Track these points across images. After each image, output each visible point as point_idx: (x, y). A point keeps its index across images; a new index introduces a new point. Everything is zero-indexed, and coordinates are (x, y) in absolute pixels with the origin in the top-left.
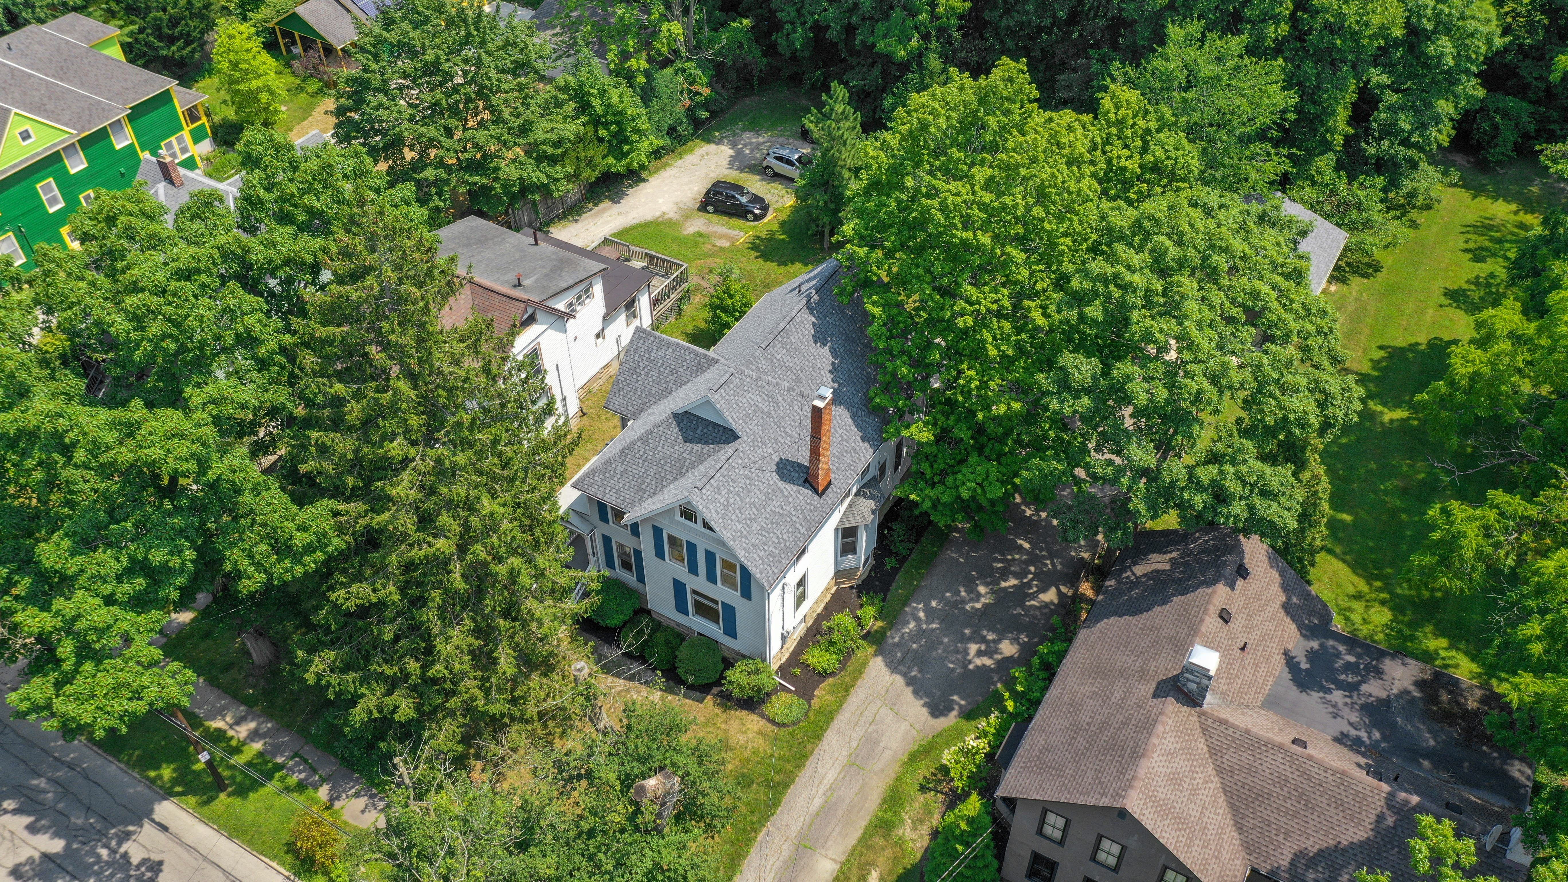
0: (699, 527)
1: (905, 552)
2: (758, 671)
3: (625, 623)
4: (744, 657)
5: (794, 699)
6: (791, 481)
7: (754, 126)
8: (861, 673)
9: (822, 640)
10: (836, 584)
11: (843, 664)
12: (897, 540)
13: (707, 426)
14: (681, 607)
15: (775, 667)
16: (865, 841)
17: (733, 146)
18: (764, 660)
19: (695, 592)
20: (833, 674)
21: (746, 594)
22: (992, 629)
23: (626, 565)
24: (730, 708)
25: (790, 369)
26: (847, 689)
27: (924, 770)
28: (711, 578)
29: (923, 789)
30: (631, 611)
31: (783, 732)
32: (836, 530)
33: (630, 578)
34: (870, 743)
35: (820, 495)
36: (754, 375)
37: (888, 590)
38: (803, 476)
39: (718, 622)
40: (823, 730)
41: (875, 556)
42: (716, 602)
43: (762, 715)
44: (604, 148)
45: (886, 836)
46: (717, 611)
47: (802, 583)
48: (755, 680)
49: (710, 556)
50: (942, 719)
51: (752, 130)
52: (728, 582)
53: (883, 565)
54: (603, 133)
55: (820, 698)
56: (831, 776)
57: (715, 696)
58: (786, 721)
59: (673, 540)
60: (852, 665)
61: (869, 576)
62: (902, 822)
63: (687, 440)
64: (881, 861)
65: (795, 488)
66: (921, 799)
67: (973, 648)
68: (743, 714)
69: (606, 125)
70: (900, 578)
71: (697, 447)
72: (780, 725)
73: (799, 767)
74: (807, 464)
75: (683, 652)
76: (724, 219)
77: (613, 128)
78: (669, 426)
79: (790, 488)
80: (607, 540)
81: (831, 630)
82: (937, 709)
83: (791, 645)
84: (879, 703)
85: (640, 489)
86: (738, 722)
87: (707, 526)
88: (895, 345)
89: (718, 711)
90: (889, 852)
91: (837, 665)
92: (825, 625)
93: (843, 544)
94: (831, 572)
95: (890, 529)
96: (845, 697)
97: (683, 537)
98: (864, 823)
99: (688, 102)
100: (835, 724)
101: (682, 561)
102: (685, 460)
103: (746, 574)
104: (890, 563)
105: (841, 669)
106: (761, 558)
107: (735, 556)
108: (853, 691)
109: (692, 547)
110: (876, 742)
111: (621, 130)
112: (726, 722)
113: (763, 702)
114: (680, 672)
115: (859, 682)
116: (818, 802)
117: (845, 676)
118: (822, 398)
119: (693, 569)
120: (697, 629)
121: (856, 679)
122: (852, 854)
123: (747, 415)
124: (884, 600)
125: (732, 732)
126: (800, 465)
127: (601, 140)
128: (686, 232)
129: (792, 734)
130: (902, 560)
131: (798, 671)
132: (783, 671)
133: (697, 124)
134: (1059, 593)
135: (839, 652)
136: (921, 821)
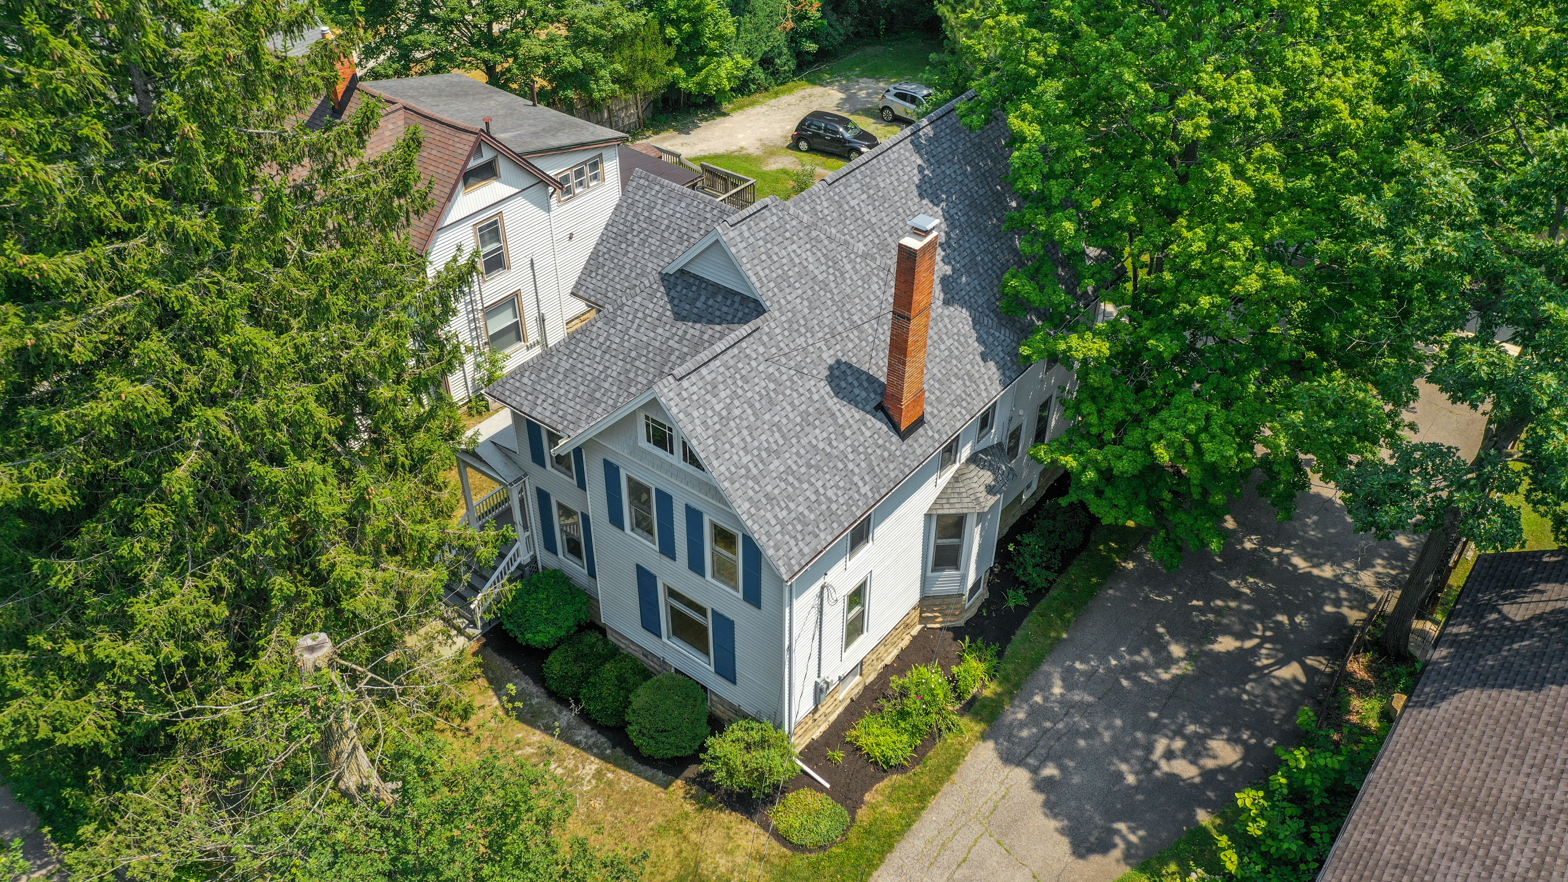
0: (676, 459)
1: (1041, 583)
2: (763, 743)
3: (560, 642)
4: (745, 716)
5: (826, 803)
6: (853, 401)
7: (874, 73)
8: (950, 771)
9: (887, 707)
10: (922, 620)
11: (920, 754)
12: (1030, 562)
13: (714, 295)
14: (650, 624)
15: (799, 743)
17: (844, 89)
18: (779, 726)
19: (672, 593)
20: (900, 768)
21: (753, 596)
22: (1193, 717)
23: (574, 548)
24: (711, 806)
25: (871, 226)
26: (924, 796)
28: (696, 565)
30: (571, 623)
31: (799, 861)
32: (928, 516)
33: (575, 568)
35: (903, 436)
36: (806, 219)
37: (1008, 640)
38: (875, 399)
39: (707, 654)
41: (990, 585)
42: (702, 611)
43: (765, 826)
44: (671, 52)
46: (704, 629)
47: (857, 596)
48: (756, 758)
49: (694, 517)
51: (872, 77)
52: (724, 572)
53: (1004, 600)
54: (670, 31)
55: (874, 807)
57: (690, 781)
58: (808, 842)
59: (638, 490)
60: (935, 757)
61: (978, 615)
63: (679, 317)
65: (858, 415)
68: (730, 818)
69: (676, 23)
70: (1029, 625)
71: (694, 330)
72: (794, 847)
74: (883, 380)
75: (641, 697)
76: (819, 159)
77: (686, 27)
78: (652, 296)
79: (850, 414)
80: (543, 497)
81: (904, 693)
82: (1085, 842)
83: (833, 710)
84: (977, 829)
85: (592, 399)
86: (721, 832)
87: (691, 458)
88: (1056, 189)
89: (688, 807)
91: (908, 752)
92: (896, 681)
93: (938, 548)
94: (914, 596)
95: (1018, 544)
96: (918, 811)
97: (652, 480)
99: (790, 25)
100: (895, 858)
101: (650, 532)
102: (673, 350)
103: (753, 553)
104: (1015, 599)
105: (916, 762)
106: (780, 522)
107: (735, 519)
108: (933, 802)
109: (665, 500)
111: (695, 35)
112: (700, 830)
113: (769, 800)
114: (632, 731)
115: (946, 787)
117: (922, 775)
118: (920, 232)
119: (668, 549)
120: (674, 662)
121: (941, 781)
123: (785, 277)
124: (1000, 655)
125: (708, 849)
126: (871, 379)
127: (668, 42)
128: (766, 169)
129: (815, 867)
130: (1037, 595)
131: (839, 755)
132: (811, 753)
133: (801, 57)
134: (1309, 671)
135: (915, 731)
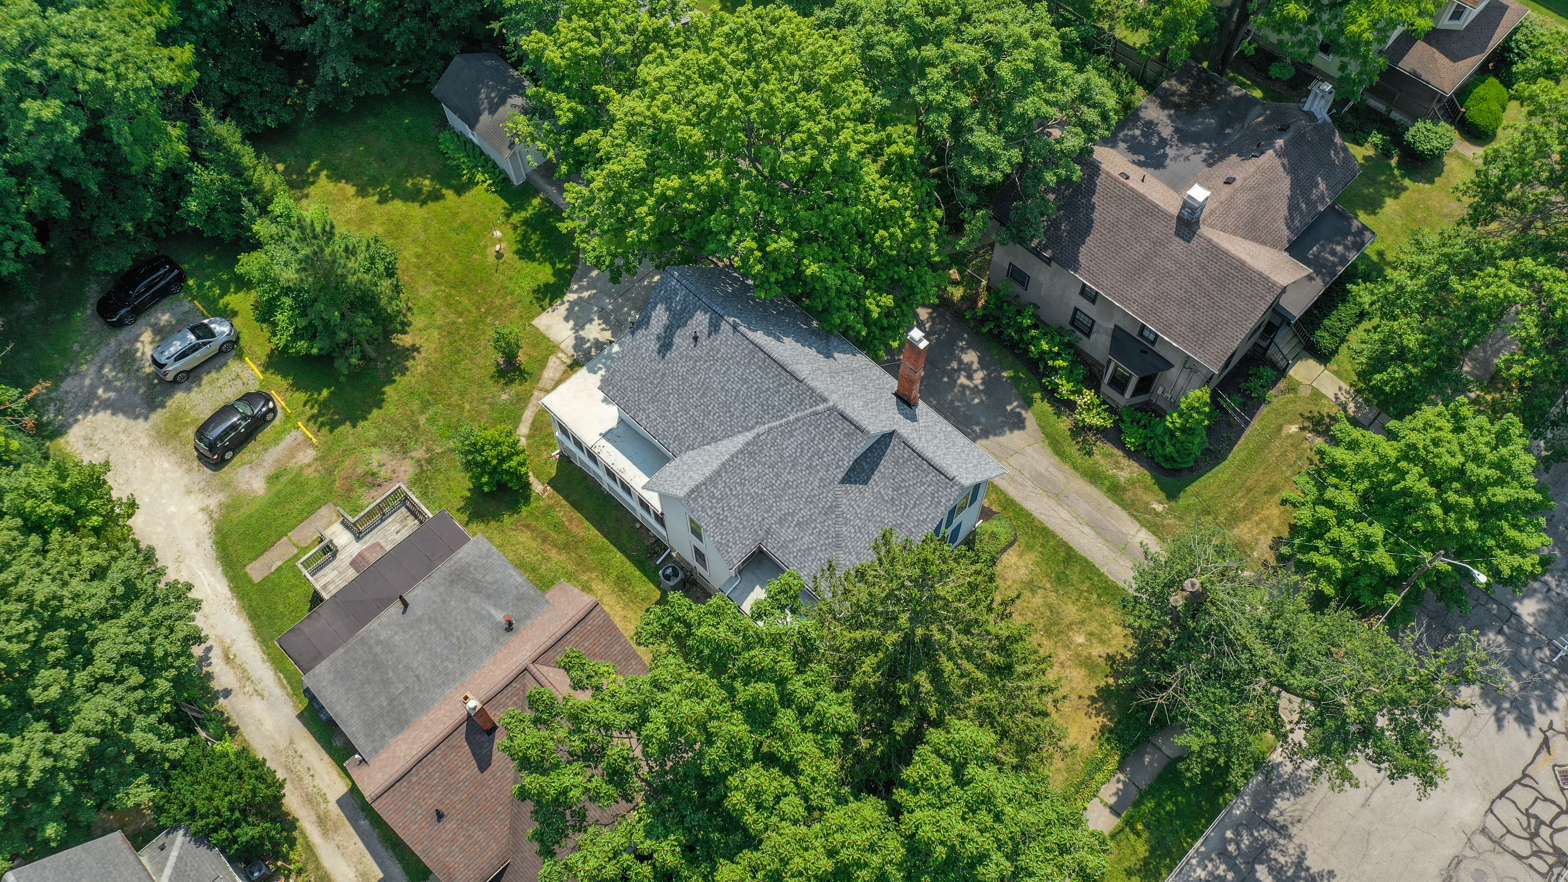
16: (1125, 506)
22: (949, 362)
27: (1072, 449)
29: (1090, 454)
34: (1039, 479)
40: (1022, 509)
43: (1005, 550)
45: (1124, 490)
50: (1027, 423)
55: (992, 504)
56: (1064, 514)
58: (1012, 534)
62: (1114, 476)
64: (1146, 498)
66: (1097, 457)
67: (963, 380)
72: (1015, 540)
73: (1054, 536)
82: (1019, 423)
86: (1007, 570)
90: (1139, 492)
98: (1110, 503)
100: (1018, 500)
110: (1041, 474)
116: (1086, 530)
122: (1135, 517)
125: (1017, 577)
129: (1024, 533)
136: (1117, 462)
